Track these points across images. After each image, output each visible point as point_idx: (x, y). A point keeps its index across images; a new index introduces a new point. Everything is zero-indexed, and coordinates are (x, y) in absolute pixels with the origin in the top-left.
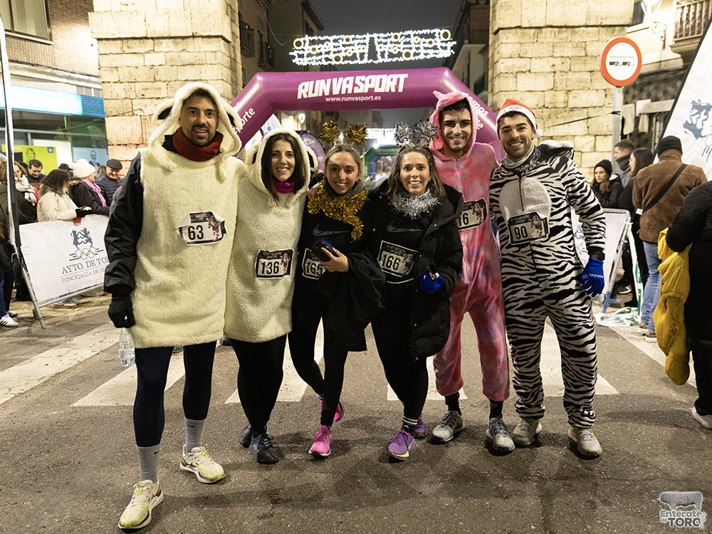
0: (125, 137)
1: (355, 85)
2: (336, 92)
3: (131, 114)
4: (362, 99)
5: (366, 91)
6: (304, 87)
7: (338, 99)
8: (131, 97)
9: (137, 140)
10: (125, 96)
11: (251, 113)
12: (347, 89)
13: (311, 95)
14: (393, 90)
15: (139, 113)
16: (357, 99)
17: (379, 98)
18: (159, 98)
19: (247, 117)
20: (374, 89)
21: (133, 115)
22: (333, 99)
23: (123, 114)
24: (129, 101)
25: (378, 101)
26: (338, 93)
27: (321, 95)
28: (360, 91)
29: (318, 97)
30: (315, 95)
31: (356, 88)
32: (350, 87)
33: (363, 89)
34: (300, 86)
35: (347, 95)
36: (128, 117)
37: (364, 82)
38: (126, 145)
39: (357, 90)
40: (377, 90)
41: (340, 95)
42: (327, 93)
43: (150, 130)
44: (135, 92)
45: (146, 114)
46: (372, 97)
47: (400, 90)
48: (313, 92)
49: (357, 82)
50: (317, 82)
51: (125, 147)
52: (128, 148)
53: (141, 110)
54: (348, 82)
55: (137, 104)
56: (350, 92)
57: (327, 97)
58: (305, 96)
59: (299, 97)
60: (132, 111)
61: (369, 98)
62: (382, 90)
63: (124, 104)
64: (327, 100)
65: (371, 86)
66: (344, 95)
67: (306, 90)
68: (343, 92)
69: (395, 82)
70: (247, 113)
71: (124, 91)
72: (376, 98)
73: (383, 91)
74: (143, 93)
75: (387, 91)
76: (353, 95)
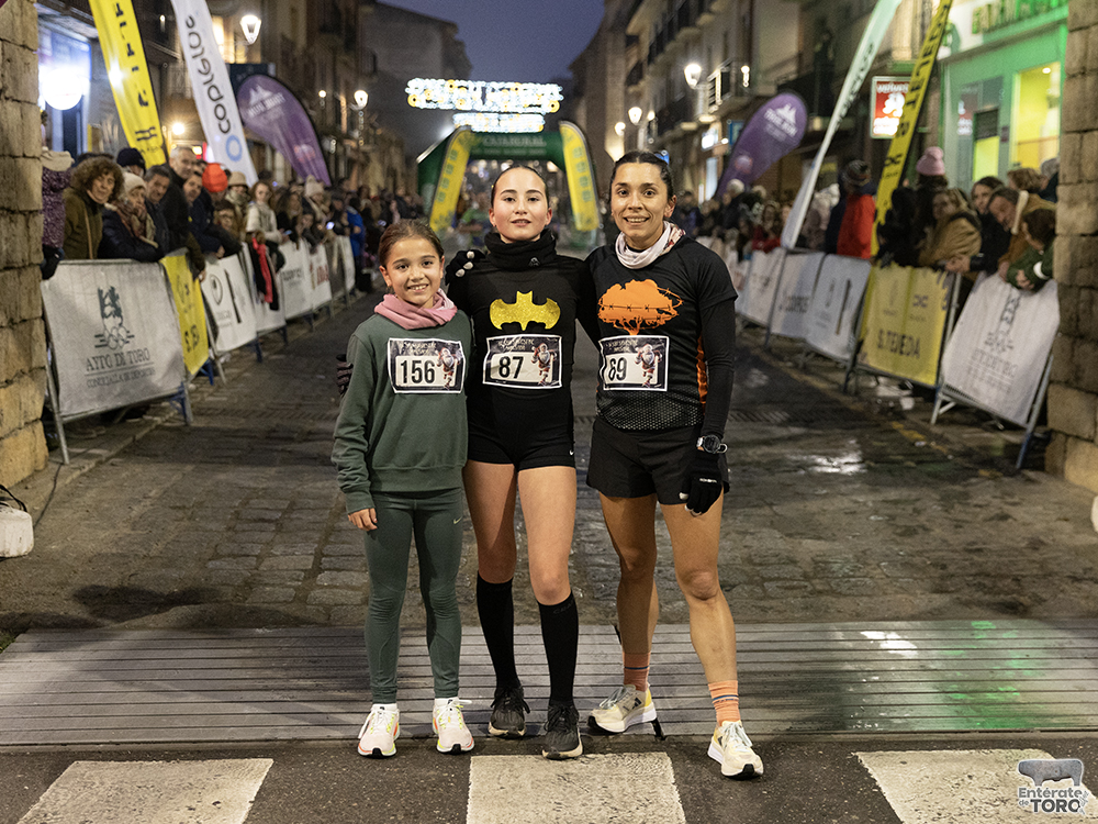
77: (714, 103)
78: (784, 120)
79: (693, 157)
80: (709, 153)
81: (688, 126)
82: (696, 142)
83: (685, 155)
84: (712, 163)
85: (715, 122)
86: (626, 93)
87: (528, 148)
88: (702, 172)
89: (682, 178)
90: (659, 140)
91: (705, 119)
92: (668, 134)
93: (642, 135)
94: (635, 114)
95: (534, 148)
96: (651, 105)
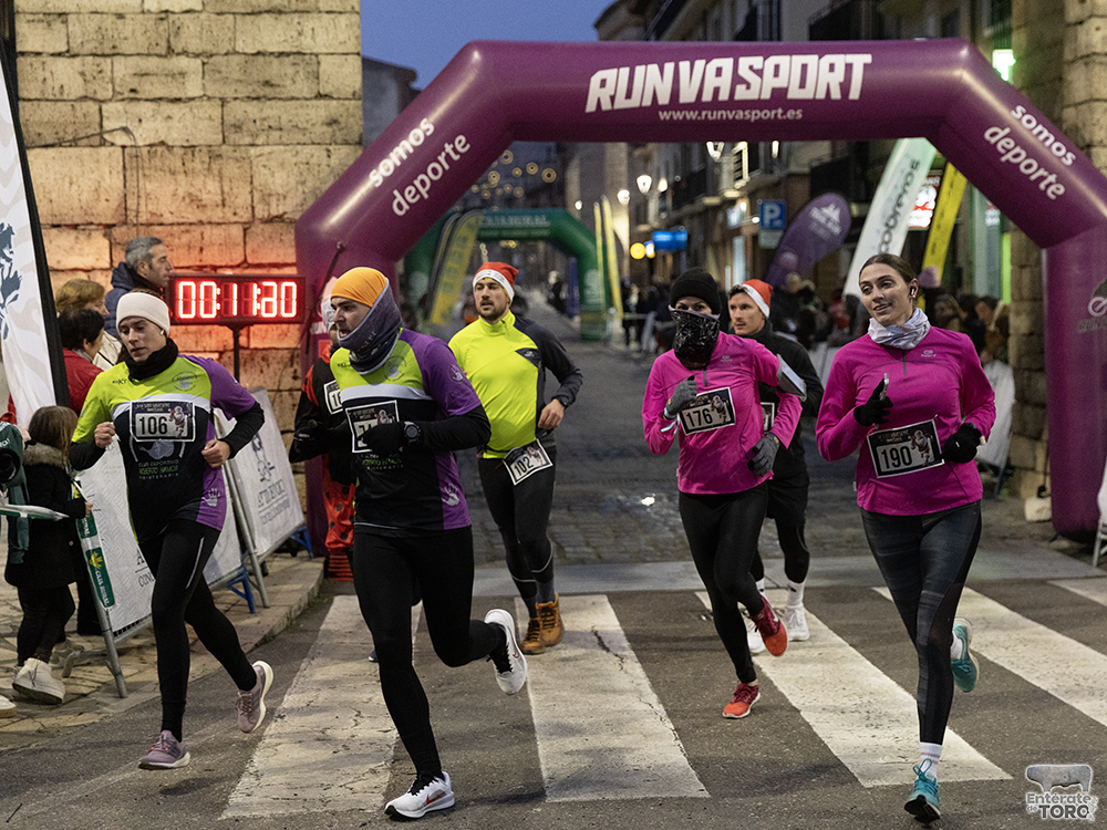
0: (76, 204)
1: (737, 79)
2: (687, 95)
3: (96, 140)
4: (753, 115)
5: (766, 95)
6: (603, 83)
7: (692, 115)
8: (99, 96)
9: (110, 213)
10: (81, 93)
11: (459, 147)
12: (717, 91)
13: (621, 103)
14: (836, 94)
15: (121, 139)
16: (740, 115)
17: (799, 115)
18: (178, 100)
19: (448, 157)
20: (785, 90)
21: (103, 143)
22: (678, 116)
23: (74, 143)
24: (93, 107)
25: (794, 122)
26: (692, 99)
27: (647, 102)
28: (752, 95)
29: (641, 109)
30: (634, 103)
31: (740, 89)
32: (725, 83)
33: (760, 89)
34: (595, 80)
35: (715, 104)
36: (87, 150)
37: (760, 73)
38: (75, 227)
39: (741, 93)
40: (795, 93)
41: (698, 104)
42: (664, 99)
43: (149, 187)
44: (112, 81)
45: (140, 143)
46: (780, 111)
47: (854, 94)
48: (629, 95)
49: (744, 71)
50: (640, 70)
51: (73, 233)
52: (82, 237)
53: (125, 130)
54: (719, 72)
55: (115, 114)
56: (724, 96)
57: (664, 108)
58: (606, 106)
59: (591, 107)
60: (101, 134)
61: (770, 114)
62: (807, 94)
63: (79, 114)
64: (664, 116)
65: (780, 82)
66: (707, 106)
67: (609, 89)
68: (707, 97)
69: (839, 75)
70: (448, 148)
71: (80, 80)
72: (790, 114)
73: (810, 96)
74: (134, 83)
75: (821, 95)
76: (733, 104)
77: (741, 178)
78: (829, 219)
79: (717, 235)
80: (737, 231)
81: (711, 201)
82: (720, 217)
83: (707, 232)
84: (738, 242)
85: (741, 197)
86: (630, 155)
87: (530, 228)
88: (728, 251)
89: (705, 258)
90: (674, 215)
91: (731, 194)
92: (687, 209)
93: (653, 206)
94: (644, 182)
95: (537, 228)
96: (663, 172)
